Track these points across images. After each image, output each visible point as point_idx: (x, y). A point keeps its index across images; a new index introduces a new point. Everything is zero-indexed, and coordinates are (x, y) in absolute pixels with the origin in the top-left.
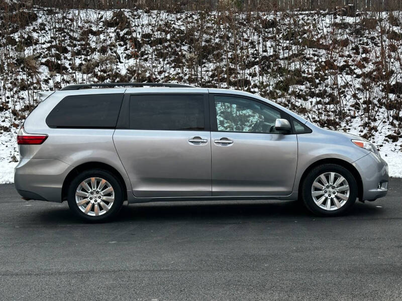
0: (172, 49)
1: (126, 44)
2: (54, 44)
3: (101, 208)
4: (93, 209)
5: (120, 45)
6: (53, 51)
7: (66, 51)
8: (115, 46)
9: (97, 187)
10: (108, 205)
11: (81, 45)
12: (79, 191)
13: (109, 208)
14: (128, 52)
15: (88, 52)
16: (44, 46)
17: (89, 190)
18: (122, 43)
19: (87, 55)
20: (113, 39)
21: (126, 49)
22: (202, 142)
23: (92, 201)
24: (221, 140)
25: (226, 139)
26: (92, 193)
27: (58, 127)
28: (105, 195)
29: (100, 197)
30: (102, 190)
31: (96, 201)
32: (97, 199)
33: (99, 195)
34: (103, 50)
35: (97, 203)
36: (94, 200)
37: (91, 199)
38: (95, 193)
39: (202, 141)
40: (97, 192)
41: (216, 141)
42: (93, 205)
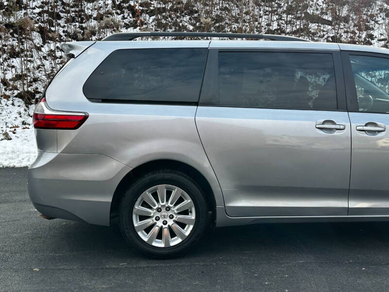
0: (172, 19)
1: (123, 12)
2: (46, 8)
3: (173, 234)
4: (160, 236)
5: (117, 13)
6: (46, 17)
7: (60, 18)
8: (111, 14)
9: (167, 200)
10: (183, 228)
11: (75, 11)
12: (138, 207)
13: (187, 234)
14: (126, 21)
15: (82, 19)
16: (35, 11)
17: (155, 206)
18: (119, 11)
19: (81, 22)
20: (109, 6)
21: (124, 18)
22: (337, 129)
23: (160, 223)
24: (366, 125)
25: (375, 124)
26: (159, 210)
27: (105, 101)
28: (179, 213)
29: (171, 217)
30: (175, 205)
31: (165, 223)
32: (168, 219)
33: (170, 213)
34: (99, 18)
35: (167, 226)
36: (161, 220)
37: (158, 219)
38: (164, 210)
39: (338, 127)
40: (168, 209)
41: (358, 128)
42: (161, 229)
